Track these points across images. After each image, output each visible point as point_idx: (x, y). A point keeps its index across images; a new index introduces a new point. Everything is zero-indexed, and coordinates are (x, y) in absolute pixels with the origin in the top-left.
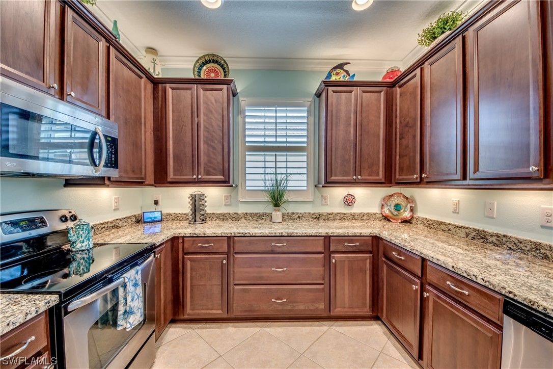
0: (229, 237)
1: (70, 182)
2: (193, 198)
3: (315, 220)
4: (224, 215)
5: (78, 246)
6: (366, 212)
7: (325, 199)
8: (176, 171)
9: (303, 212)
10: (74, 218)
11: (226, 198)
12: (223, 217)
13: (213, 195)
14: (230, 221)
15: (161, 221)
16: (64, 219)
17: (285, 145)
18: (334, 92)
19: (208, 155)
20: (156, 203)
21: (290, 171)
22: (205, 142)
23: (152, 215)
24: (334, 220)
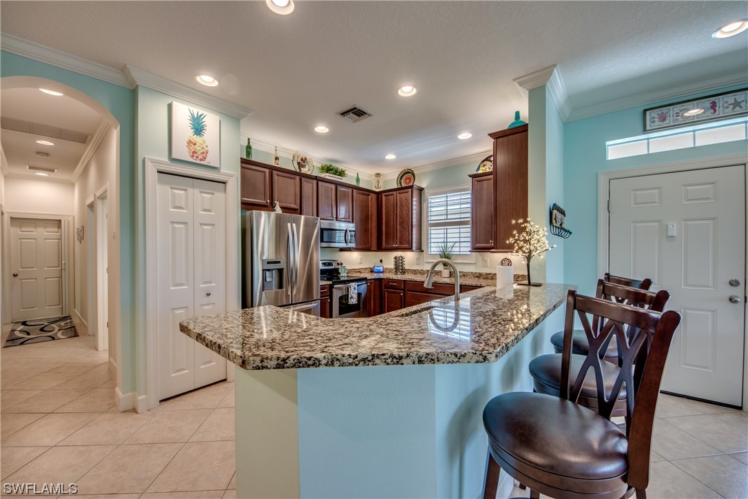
0: (405, 281)
1: (342, 250)
2: (395, 258)
3: (476, 279)
4: (415, 271)
5: (342, 274)
6: (521, 274)
7: (485, 262)
8: (387, 242)
9: (467, 271)
10: (342, 264)
11: (417, 259)
12: (415, 272)
13: (409, 257)
14: (419, 275)
15: (382, 272)
16: (338, 264)
17: (459, 220)
18: (478, 181)
19: (401, 232)
20: (381, 261)
21: (462, 240)
22: (400, 225)
23: (378, 268)
24: (492, 279)
